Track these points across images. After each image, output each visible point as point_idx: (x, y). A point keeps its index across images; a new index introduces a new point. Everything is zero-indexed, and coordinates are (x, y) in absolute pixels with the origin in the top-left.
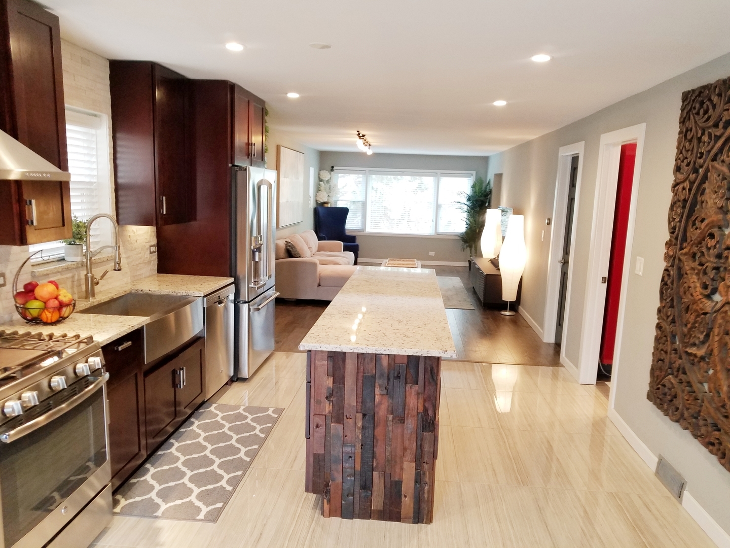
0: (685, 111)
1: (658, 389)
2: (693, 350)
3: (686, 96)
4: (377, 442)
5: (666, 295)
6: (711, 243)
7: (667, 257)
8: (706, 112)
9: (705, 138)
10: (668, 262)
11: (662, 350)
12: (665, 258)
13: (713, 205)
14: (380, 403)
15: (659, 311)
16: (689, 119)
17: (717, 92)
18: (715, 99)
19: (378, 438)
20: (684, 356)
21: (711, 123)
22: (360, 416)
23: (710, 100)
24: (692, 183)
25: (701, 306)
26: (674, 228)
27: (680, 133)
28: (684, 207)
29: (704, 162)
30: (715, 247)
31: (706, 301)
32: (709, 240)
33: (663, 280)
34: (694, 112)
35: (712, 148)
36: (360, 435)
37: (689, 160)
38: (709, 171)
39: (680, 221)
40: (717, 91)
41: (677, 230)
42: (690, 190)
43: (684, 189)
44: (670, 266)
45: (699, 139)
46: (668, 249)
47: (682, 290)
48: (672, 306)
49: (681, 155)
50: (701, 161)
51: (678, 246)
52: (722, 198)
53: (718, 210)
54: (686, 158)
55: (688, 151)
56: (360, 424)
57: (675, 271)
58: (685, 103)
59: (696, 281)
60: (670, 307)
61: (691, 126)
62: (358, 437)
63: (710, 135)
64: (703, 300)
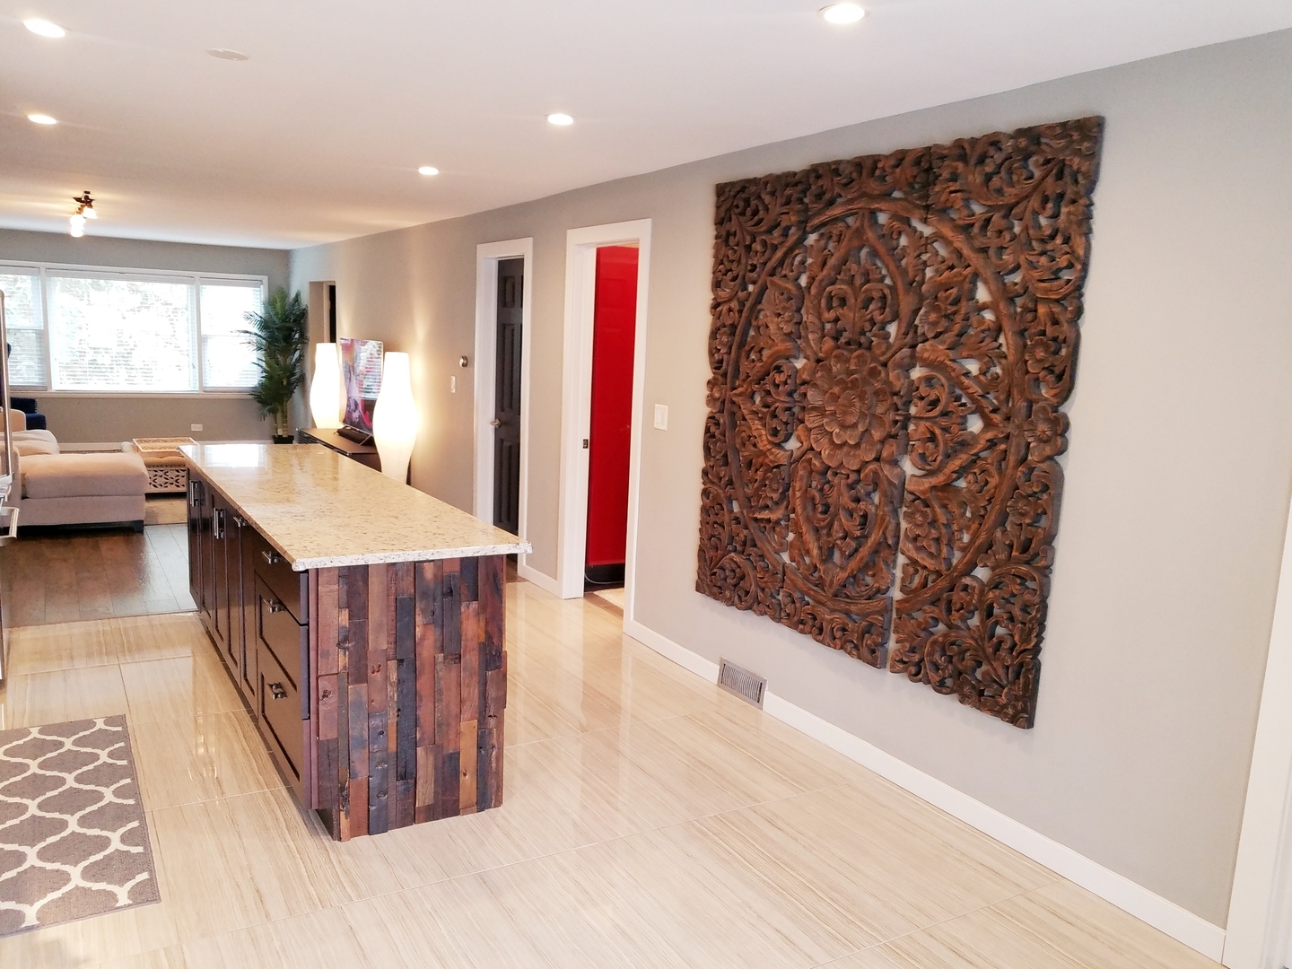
0: (723, 209)
1: (715, 574)
2: (765, 515)
3: (721, 190)
4: (421, 700)
5: (715, 450)
6: (779, 378)
7: (711, 400)
8: (755, 213)
9: (757, 246)
10: (713, 407)
11: (716, 523)
12: (708, 403)
13: (777, 331)
14: (423, 638)
15: (705, 473)
16: (730, 220)
17: (769, 190)
18: (767, 199)
19: (422, 693)
20: (752, 525)
21: (763, 227)
22: (393, 664)
23: (759, 197)
24: (742, 304)
25: (771, 457)
26: (721, 362)
27: (717, 237)
28: (733, 334)
29: (759, 276)
30: (786, 383)
31: (778, 451)
32: (776, 375)
33: (707, 430)
34: (737, 211)
35: (769, 259)
36: (396, 695)
37: (735, 273)
38: (767, 288)
39: (729, 353)
40: (769, 188)
41: (724, 364)
42: (740, 312)
43: (730, 310)
44: (719, 412)
45: (748, 248)
46: (711, 391)
47: (738, 441)
48: (726, 464)
49: (721, 267)
50: (754, 275)
51: (728, 385)
52: (789, 322)
53: (785, 337)
54: (731, 270)
55: (732, 261)
56: (394, 677)
57: (726, 416)
58: (722, 199)
59: (760, 427)
60: (722, 466)
61: (733, 230)
62: (392, 698)
63: (764, 243)
64: (773, 450)
